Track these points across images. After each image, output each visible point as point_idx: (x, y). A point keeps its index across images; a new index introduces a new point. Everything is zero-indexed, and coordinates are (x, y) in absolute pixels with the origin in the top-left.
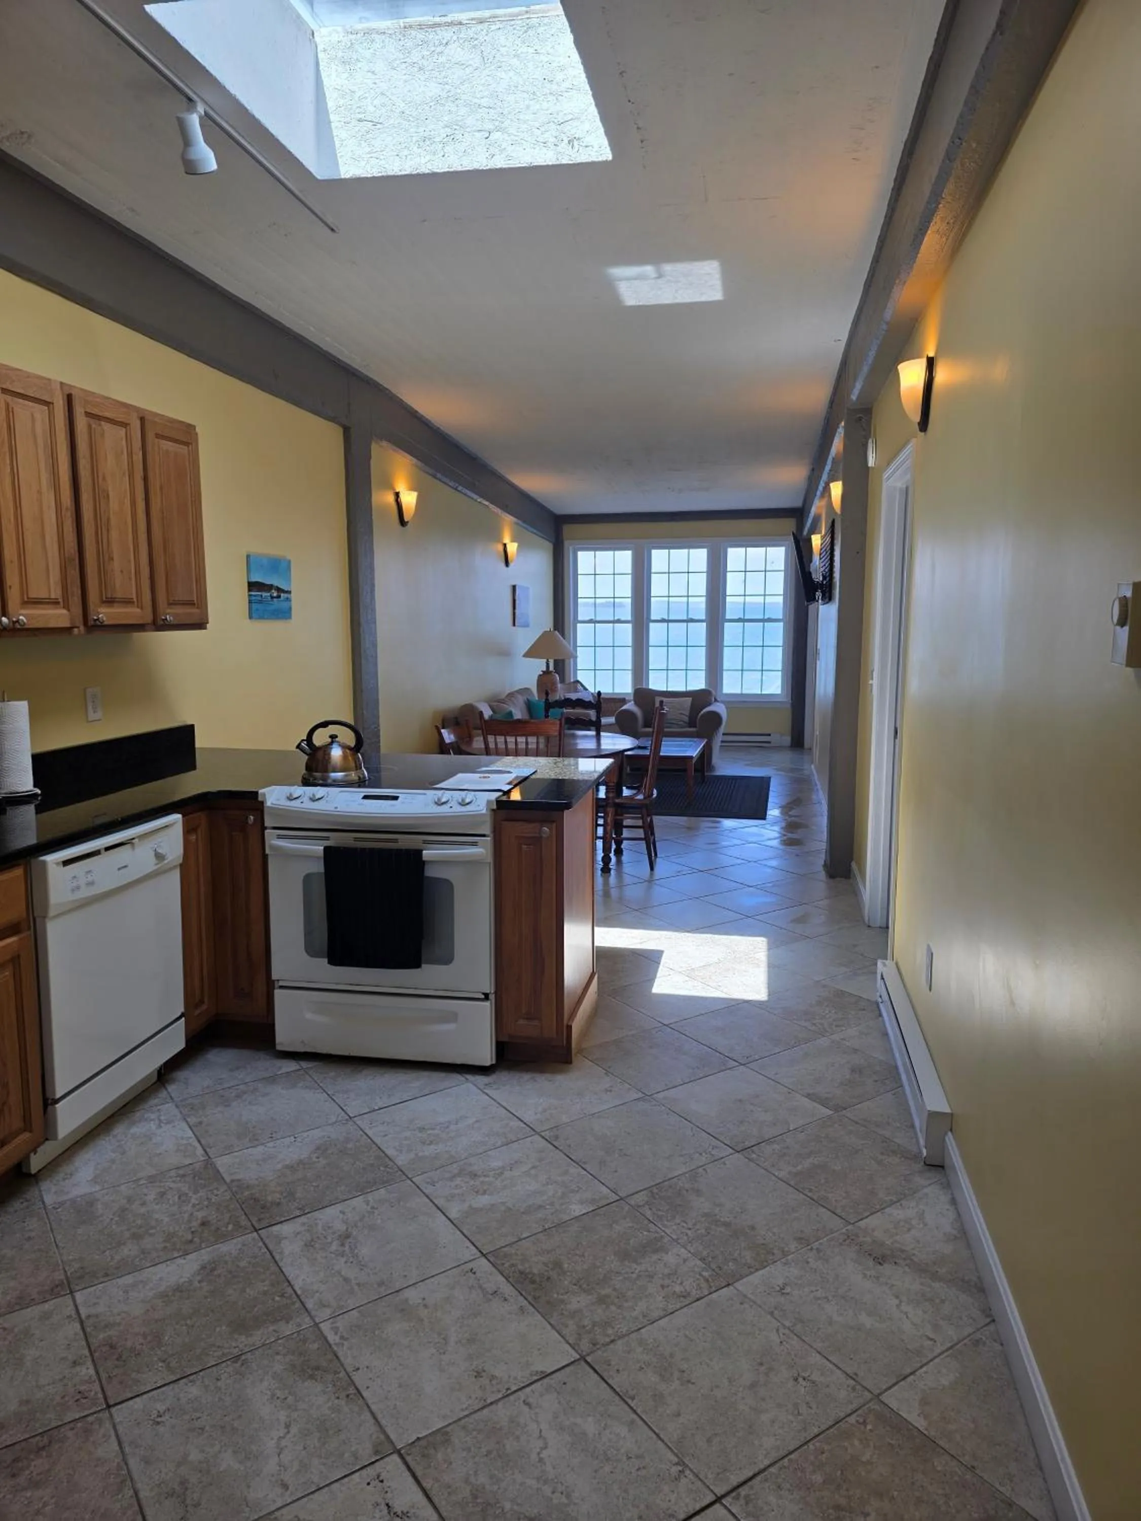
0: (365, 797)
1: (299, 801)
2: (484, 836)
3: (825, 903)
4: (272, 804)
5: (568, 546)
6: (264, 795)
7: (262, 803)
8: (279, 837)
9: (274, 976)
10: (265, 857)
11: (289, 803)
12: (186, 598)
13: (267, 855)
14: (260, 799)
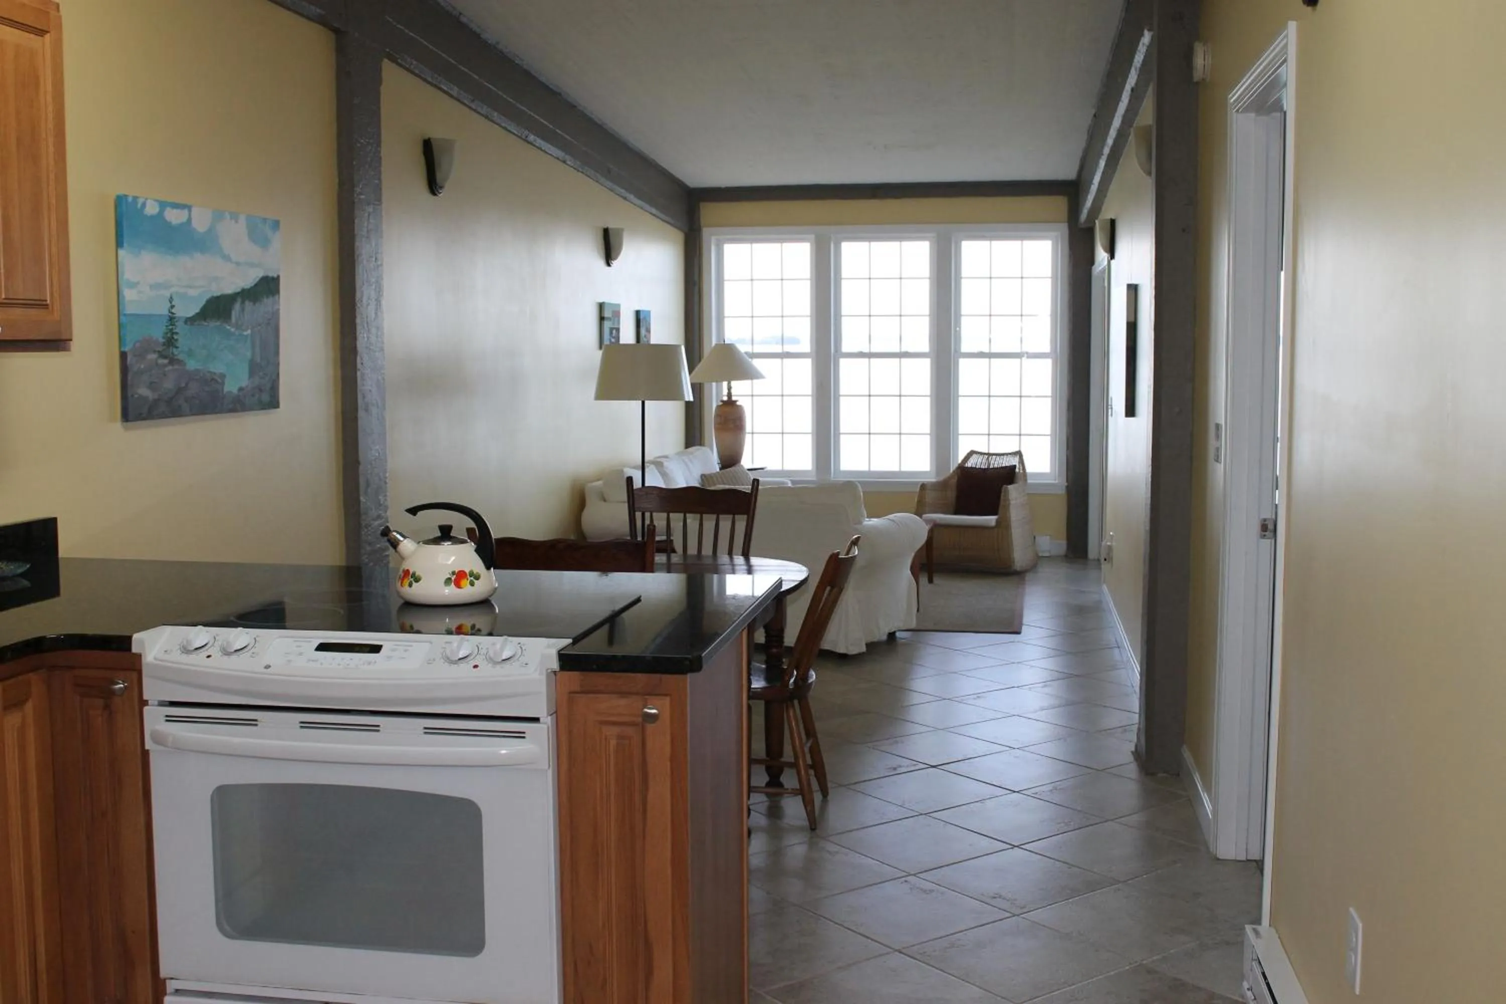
0: (323, 647)
1: (203, 654)
2: (536, 720)
3: (1135, 819)
4: (155, 659)
5: (711, 238)
6: (142, 642)
7: (139, 657)
8: (170, 719)
9: (163, 974)
10: (145, 754)
11: (184, 658)
12: (31, 295)
13: (148, 751)
14: (135, 649)
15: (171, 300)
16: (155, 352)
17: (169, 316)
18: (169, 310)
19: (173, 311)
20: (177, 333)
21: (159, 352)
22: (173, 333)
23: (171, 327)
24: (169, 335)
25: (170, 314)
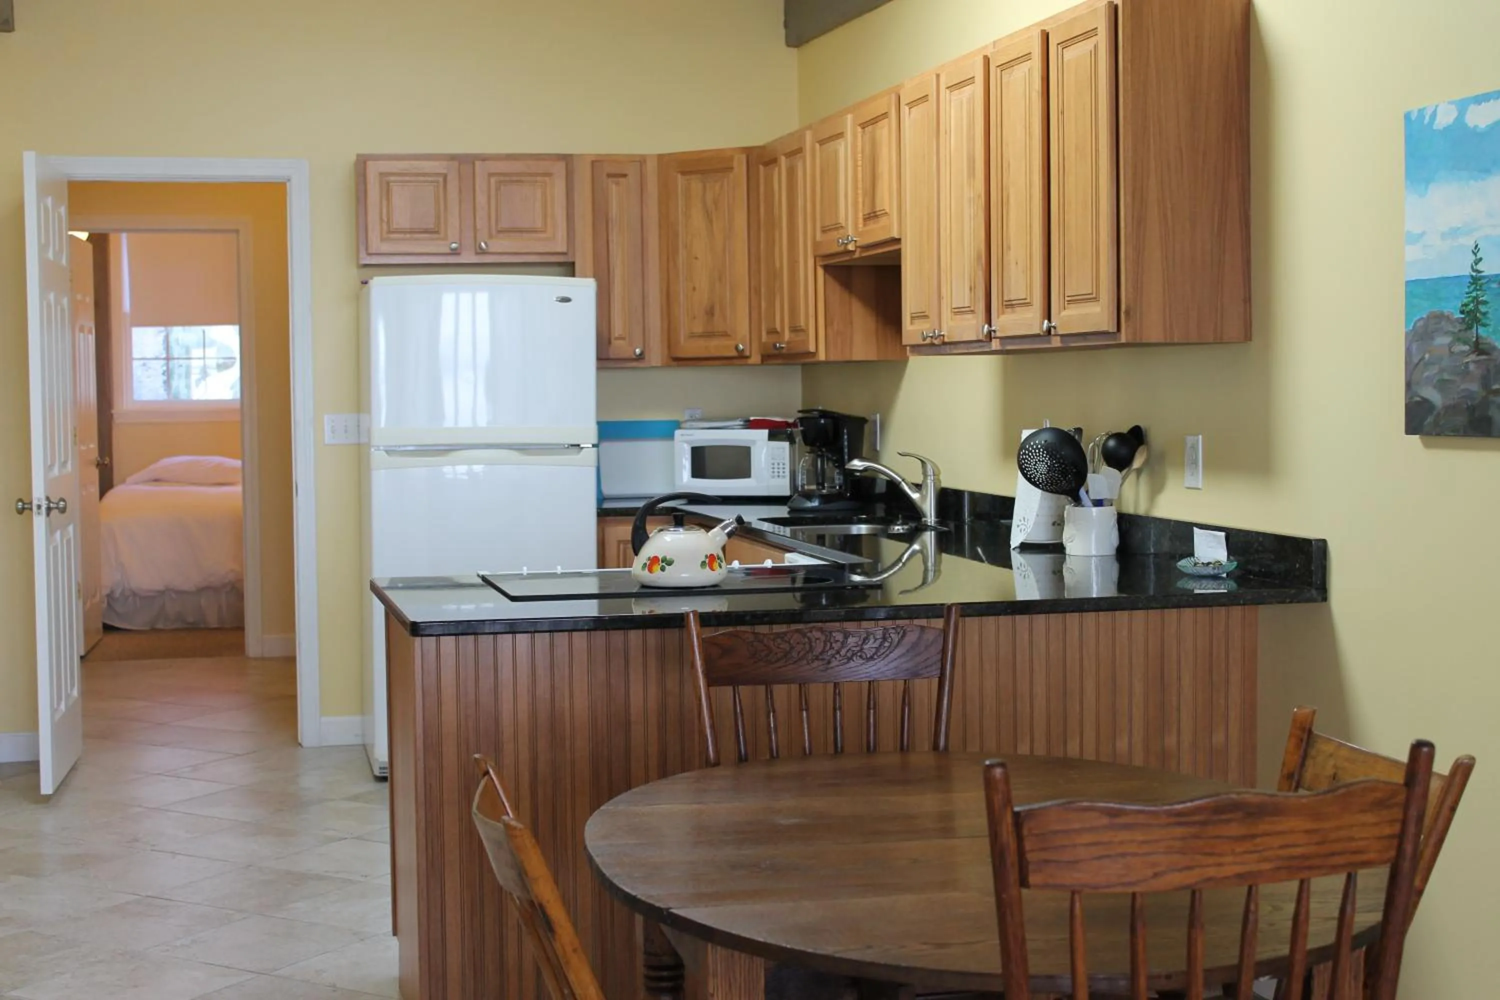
15: (1476, 249)
16: (1447, 333)
17: (1472, 276)
18: (1472, 267)
19: (1480, 267)
20: (1485, 303)
21: (1453, 333)
22: (1479, 303)
23: (1474, 294)
24: (1471, 306)
25: (1474, 274)
